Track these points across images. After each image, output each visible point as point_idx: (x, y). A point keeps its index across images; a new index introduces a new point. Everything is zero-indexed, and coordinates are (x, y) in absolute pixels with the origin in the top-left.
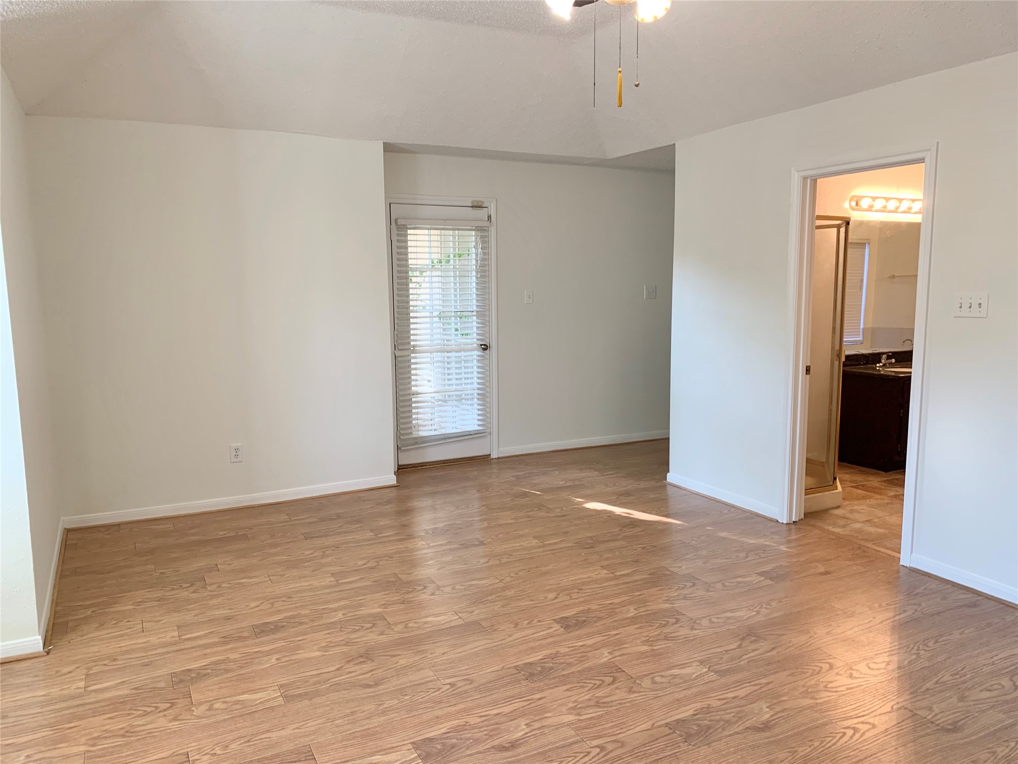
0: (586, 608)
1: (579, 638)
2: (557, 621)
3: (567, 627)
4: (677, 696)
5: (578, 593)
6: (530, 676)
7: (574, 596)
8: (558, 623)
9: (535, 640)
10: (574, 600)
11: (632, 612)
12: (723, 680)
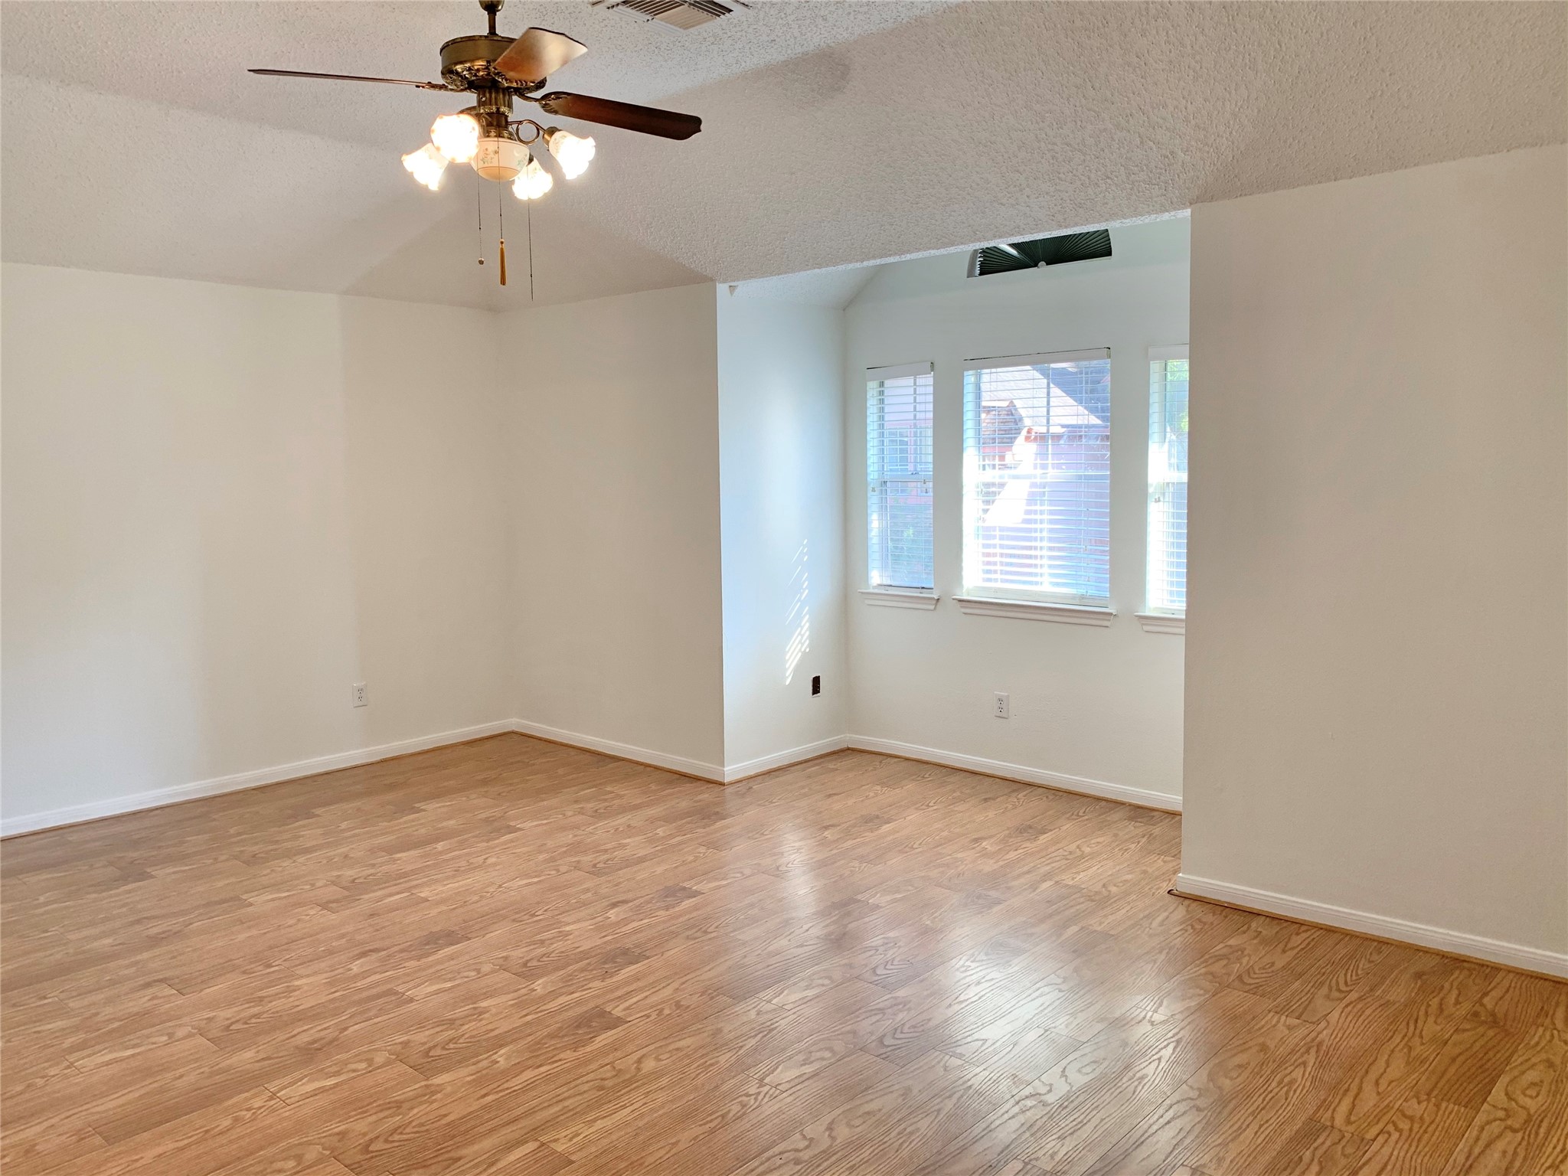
0: (582, 1051)
1: (579, 1003)
2: (619, 1022)
3: (603, 1014)
4: (452, 963)
5: (602, 1079)
6: (625, 952)
7: (607, 1072)
8: (619, 1018)
9: (641, 990)
10: (607, 1061)
11: (502, 1058)
12: (389, 986)
